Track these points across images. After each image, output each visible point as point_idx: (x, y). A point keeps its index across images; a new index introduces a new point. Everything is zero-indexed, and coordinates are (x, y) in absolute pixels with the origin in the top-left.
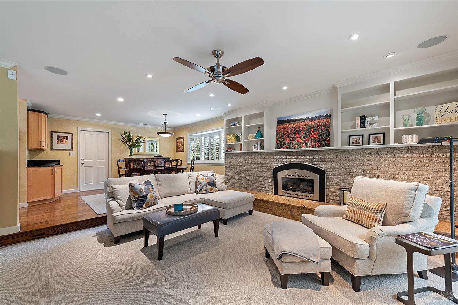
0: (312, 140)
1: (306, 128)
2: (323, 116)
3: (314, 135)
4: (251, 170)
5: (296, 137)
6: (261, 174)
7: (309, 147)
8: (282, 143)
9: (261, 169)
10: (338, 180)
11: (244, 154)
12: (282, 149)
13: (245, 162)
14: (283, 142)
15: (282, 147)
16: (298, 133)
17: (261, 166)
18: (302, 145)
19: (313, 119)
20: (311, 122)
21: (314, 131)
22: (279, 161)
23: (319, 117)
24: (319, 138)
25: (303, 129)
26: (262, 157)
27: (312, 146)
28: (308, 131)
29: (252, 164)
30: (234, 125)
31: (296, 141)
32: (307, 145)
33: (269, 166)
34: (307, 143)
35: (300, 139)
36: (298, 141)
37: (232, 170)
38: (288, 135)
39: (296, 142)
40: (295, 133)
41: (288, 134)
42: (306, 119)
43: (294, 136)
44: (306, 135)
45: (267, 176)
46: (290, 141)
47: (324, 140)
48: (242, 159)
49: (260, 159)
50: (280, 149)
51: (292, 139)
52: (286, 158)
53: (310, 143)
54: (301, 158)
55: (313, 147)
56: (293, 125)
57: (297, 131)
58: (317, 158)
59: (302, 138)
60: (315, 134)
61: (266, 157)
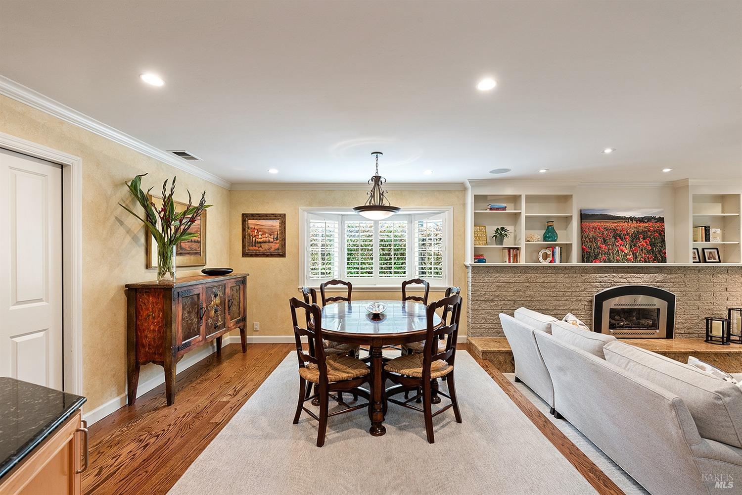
0: (642, 250)
1: (631, 231)
2: (655, 218)
3: (644, 244)
4: (542, 298)
5: (617, 244)
6: (565, 305)
7: (640, 261)
8: (594, 252)
9: (564, 296)
10: (686, 307)
11: (525, 269)
12: (595, 262)
13: (527, 284)
14: (596, 251)
15: (596, 258)
16: (621, 239)
17: (565, 291)
18: (628, 257)
19: (641, 220)
20: (638, 224)
21: (644, 239)
22: (601, 282)
23: (649, 219)
24: (652, 249)
25: (628, 234)
26: (567, 276)
27: (643, 260)
28: (635, 237)
29: (544, 287)
30: (497, 209)
31: (618, 250)
32: (636, 258)
33: (581, 291)
34: (636, 255)
35: (625, 249)
36: (622, 251)
37: (492, 301)
38: (605, 241)
39: (619, 253)
40: (616, 239)
41: (604, 239)
42: (631, 219)
43: (614, 242)
44: (632, 242)
45: (577, 308)
46: (609, 249)
47: (660, 251)
48: (522, 278)
49: (561, 278)
50: (592, 262)
51: (610, 246)
52: (614, 277)
53: (640, 255)
54: (638, 277)
55: (646, 262)
56: (611, 225)
57: (618, 236)
58: (660, 277)
59: (627, 247)
60: (646, 242)
61: (575, 275)
